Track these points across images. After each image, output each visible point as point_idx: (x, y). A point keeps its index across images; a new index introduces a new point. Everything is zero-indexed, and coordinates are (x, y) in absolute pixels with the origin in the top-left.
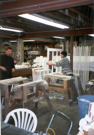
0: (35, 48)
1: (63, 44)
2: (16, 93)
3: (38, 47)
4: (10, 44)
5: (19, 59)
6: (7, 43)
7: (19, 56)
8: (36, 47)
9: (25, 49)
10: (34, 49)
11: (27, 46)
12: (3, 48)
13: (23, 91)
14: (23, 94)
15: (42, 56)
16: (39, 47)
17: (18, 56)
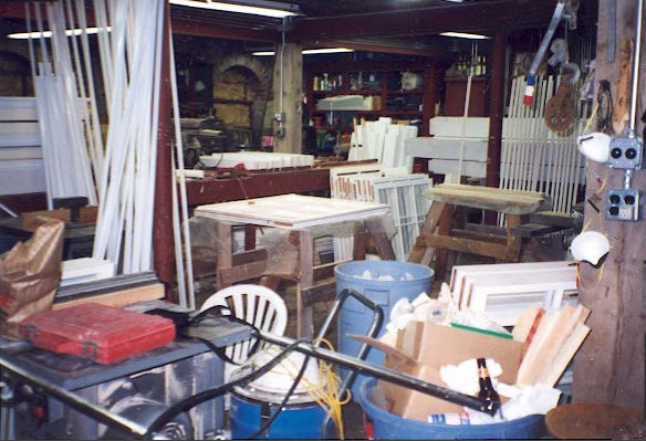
0: (360, 82)
1: (481, 64)
2: (272, 255)
3: (372, 78)
4: (253, 66)
5: (284, 129)
6: (241, 62)
7: (284, 115)
8: (366, 78)
9: (319, 86)
10: (354, 88)
11: (326, 75)
12: (227, 83)
13: (299, 250)
14: (299, 259)
15: (388, 120)
16: (377, 78)
17: (278, 116)
